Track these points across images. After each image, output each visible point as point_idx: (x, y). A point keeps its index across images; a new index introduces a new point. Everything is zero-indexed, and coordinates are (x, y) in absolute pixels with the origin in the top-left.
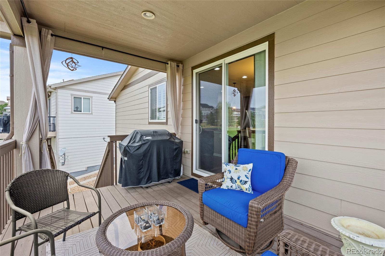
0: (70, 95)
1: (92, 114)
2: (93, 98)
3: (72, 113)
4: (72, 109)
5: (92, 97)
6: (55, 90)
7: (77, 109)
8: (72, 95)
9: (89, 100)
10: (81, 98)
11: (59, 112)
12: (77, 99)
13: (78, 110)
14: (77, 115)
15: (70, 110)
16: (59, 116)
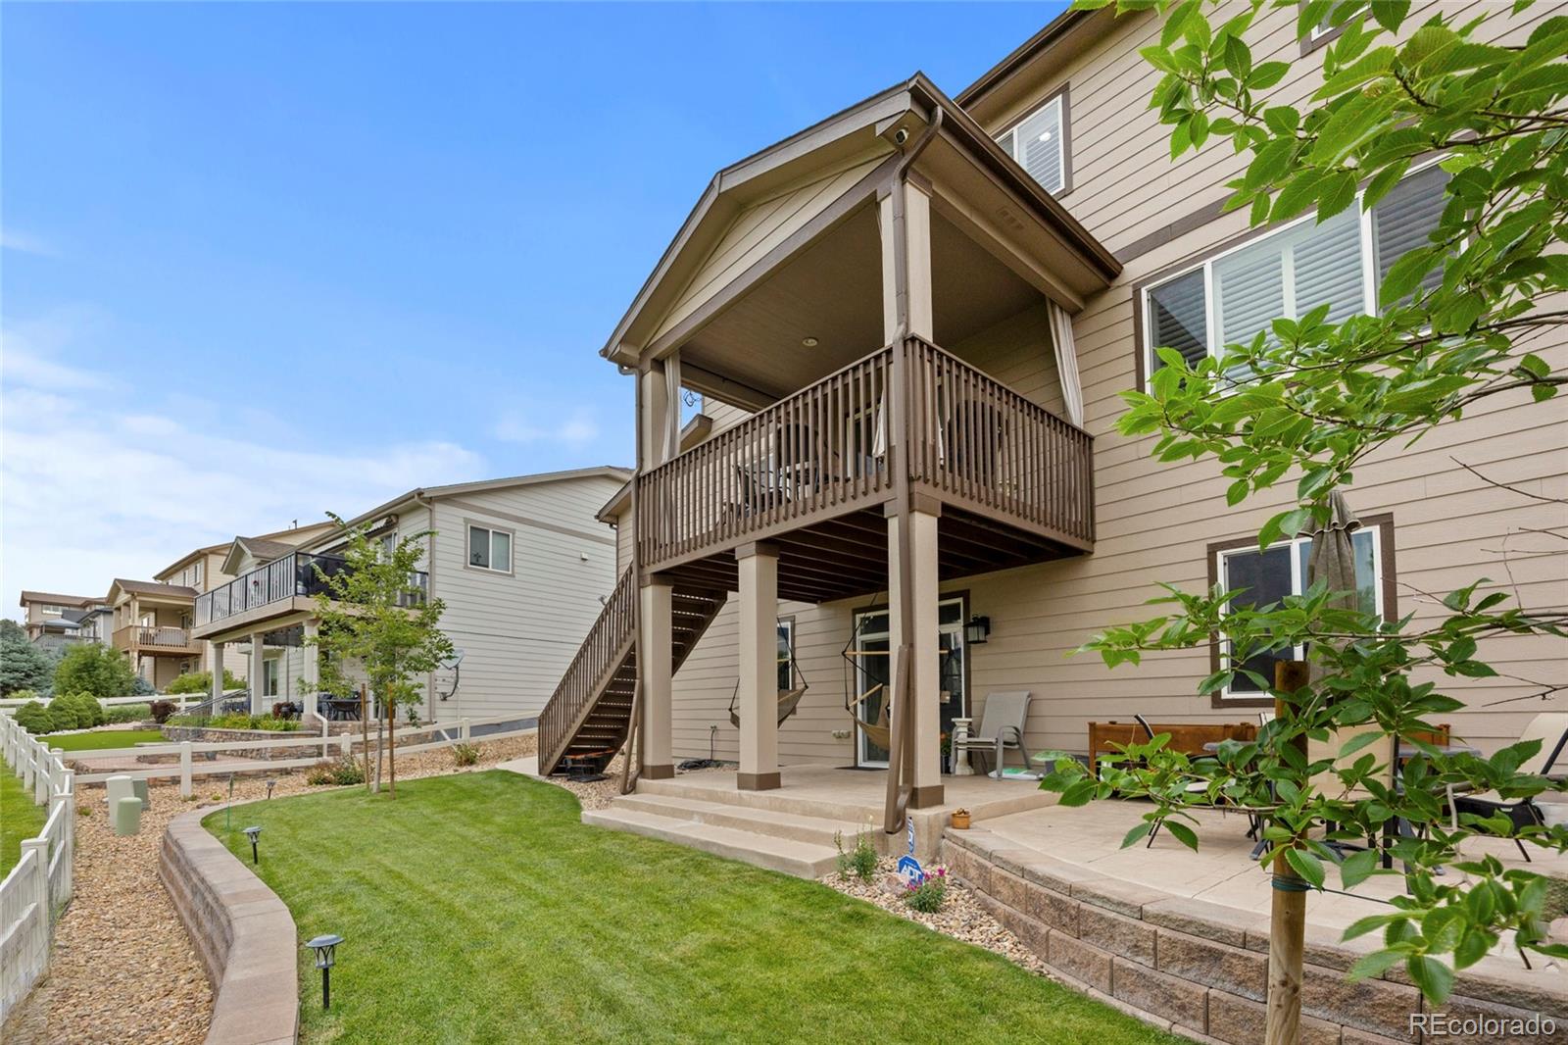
0: (461, 521)
1: (513, 576)
2: (517, 534)
3: (466, 567)
4: (466, 556)
5: (514, 532)
6: (429, 503)
7: (478, 559)
8: (466, 520)
9: (505, 539)
10: (488, 531)
11: (438, 563)
12: (478, 533)
13: (480, 562)
14: (477, 576)
15: (463, 560)
16: (438, 571)
